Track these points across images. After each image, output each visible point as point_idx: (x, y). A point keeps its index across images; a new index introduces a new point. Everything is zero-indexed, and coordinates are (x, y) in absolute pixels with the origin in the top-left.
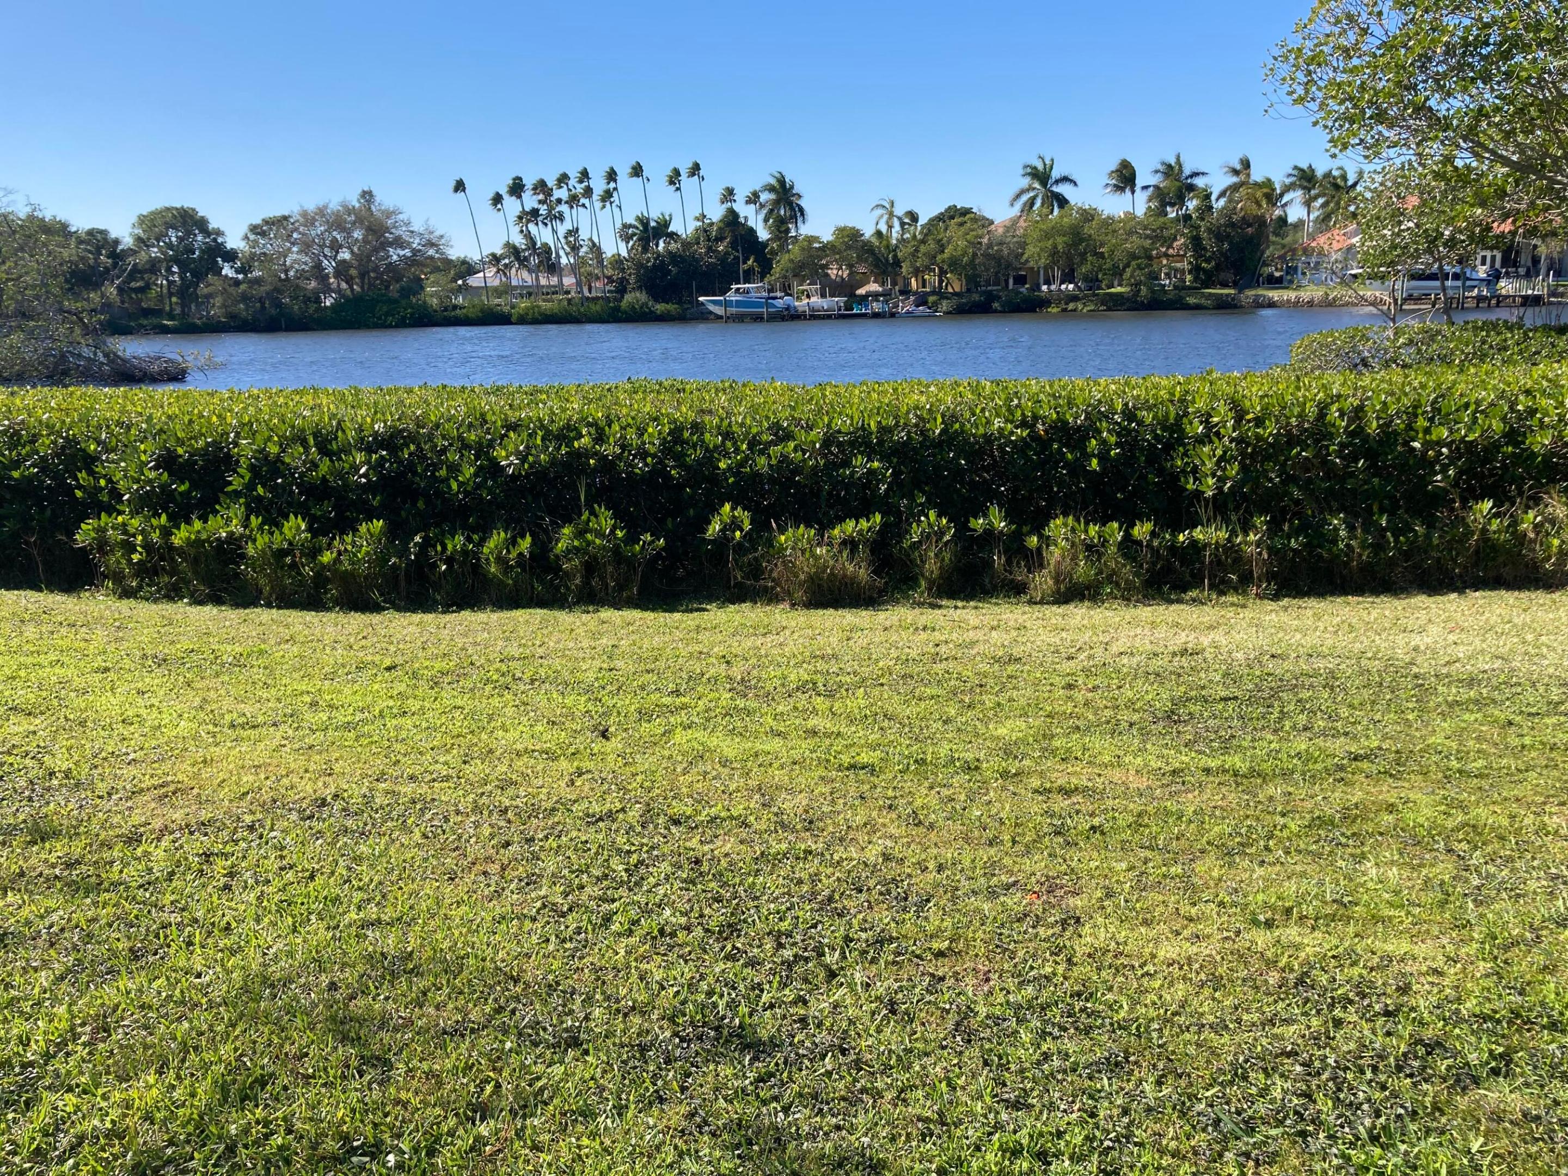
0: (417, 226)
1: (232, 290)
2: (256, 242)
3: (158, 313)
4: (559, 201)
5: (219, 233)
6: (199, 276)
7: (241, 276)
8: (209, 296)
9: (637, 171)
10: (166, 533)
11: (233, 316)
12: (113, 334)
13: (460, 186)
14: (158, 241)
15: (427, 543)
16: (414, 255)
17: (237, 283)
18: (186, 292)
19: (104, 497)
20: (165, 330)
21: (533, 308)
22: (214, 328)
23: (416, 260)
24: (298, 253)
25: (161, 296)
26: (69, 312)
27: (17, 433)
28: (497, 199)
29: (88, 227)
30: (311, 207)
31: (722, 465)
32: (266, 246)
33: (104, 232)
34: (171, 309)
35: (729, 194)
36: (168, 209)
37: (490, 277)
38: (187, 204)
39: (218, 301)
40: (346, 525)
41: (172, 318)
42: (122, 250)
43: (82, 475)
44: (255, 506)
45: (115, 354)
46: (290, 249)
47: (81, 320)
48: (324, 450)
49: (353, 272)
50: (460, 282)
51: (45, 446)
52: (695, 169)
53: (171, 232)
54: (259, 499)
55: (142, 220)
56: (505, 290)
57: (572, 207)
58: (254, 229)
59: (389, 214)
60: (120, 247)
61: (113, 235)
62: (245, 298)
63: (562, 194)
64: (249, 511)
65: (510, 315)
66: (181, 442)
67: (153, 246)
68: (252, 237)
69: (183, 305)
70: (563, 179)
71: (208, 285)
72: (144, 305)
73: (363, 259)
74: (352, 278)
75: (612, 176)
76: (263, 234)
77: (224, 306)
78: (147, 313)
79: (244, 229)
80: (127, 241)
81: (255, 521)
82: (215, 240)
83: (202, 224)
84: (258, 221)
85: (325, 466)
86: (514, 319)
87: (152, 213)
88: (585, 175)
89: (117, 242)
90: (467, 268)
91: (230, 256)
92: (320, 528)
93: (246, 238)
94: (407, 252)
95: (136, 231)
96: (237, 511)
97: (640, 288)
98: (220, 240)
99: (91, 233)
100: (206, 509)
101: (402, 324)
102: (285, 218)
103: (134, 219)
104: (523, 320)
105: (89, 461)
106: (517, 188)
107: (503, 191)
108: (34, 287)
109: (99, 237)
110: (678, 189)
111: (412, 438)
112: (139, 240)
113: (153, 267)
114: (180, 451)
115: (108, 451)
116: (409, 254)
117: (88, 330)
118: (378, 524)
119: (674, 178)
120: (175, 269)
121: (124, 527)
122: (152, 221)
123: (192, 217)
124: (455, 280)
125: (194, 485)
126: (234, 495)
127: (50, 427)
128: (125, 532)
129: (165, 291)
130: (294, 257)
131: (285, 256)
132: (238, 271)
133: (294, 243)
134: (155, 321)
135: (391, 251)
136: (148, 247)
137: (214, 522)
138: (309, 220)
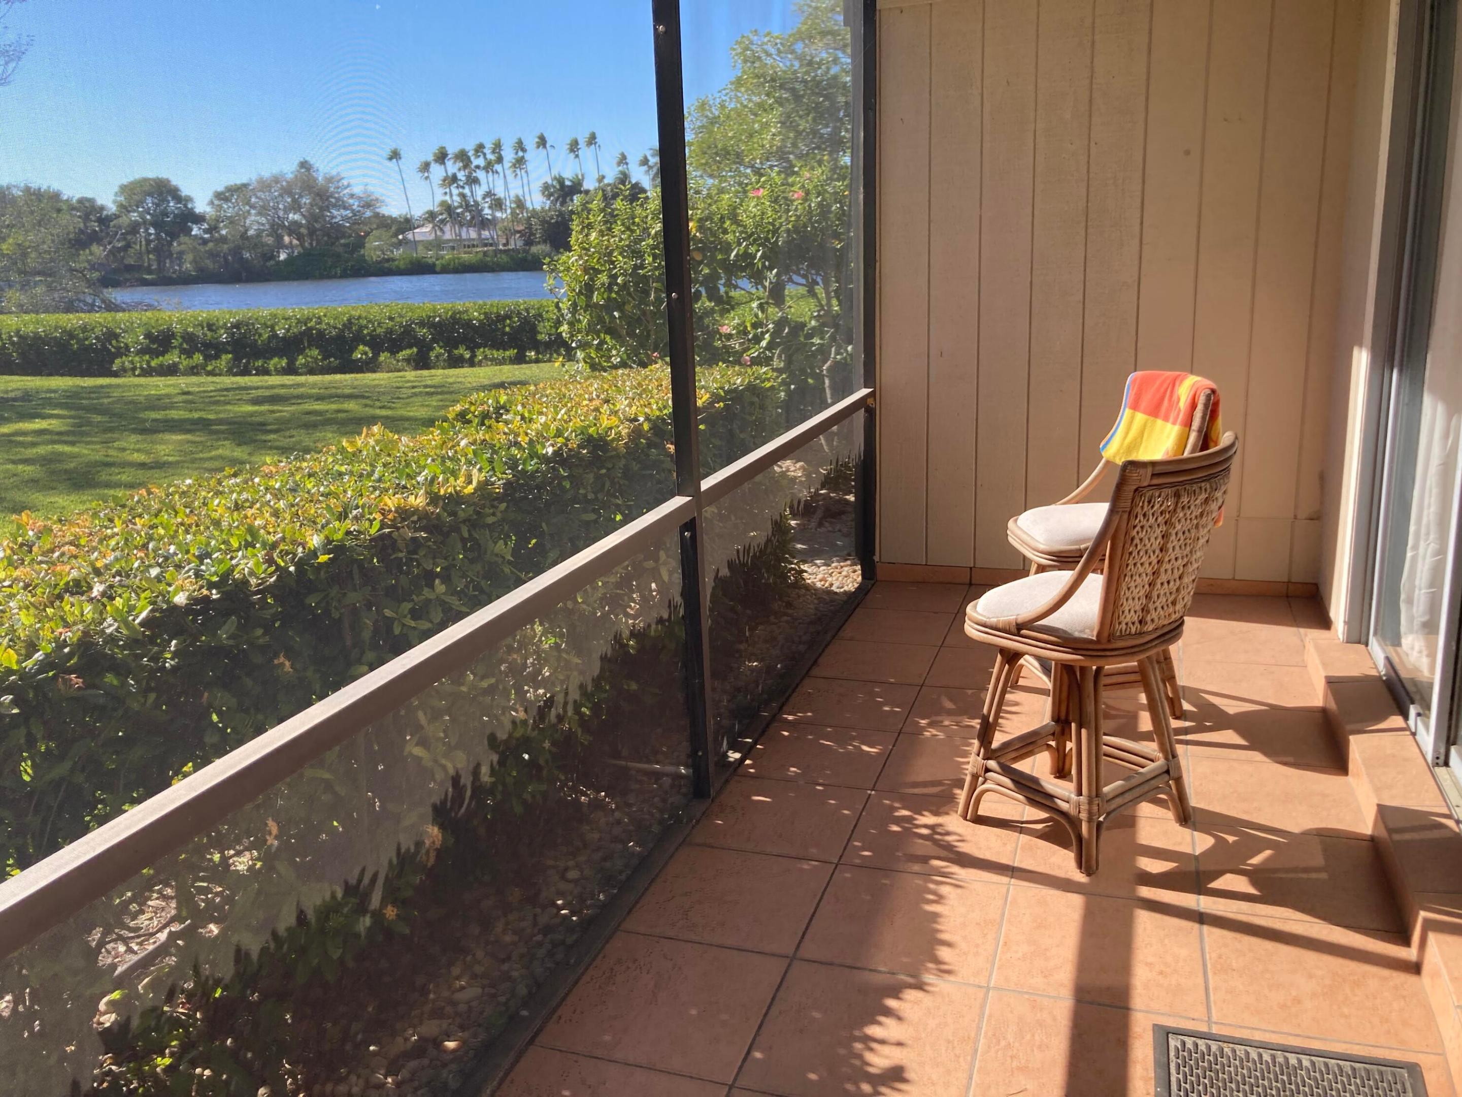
0: (357, 190)
1: (202, 248)
2: (220, 206)
3: (138, 268)
4: (478, 167)
5: (189, 199)
6: (173, 236)
7: (206, 236)
8: (181, 253)
9: (542, 142)
10: (148, 363)
11: (201, 270)
12: (107, 287)
13: (395, 155)
14: (138, 207)
15: (248, 363)
16: (355, 215)
17: (205, 242)
18: (162, 251)
19: (123, 350)
20: (146, 283)
21: (454, 259)
22: (185, 280)
23: (357, 220)
24: (256, 215)
25: (140, 253)
26: (76, 270)
27: (85, 327)
28: (426, 167)
29: (78, 196)
30: (266, 174)
32: (229, 210)
33: (91, 201)
34: (150, 265)
35: (623, 159)
36: (146, 180)
37: (424, 232)
38: (164, 175)
39: (189, 257)
40: (217, 357)
41: (150, 272)
42: (107, 216)
43: (114, 342)
44: (183, 351)
45: (110, 301)
46: (249, 212)
47: (84, 276)
48: (210, 329)
49: (304, 231)
50: (400, 237)
51: (98, 331)
52: (592, 140)
53: (149, 200)
54: (185, 349)
55: (124, 189)
56: (438, 244)
57: (488, 172)
58: (219, 196)
59: (330, 180)
60: (105, 213)
61: (100, 202)
62: (212, 255)
63: (481, 162)
64: (181, 353)
65: (434, 265)
66: (153, 328)
67: (134, 211)
68: (216, 202)
69: (160, 262)
70: (480, 148)
71: (180, 244)
72: (126, 262)
73: (313, 218)
74: (303, 236)
75: (520, 146)
76: (227, 200)
77: (194, 261)
78: (129, 268)
79: (209, 195)
80: (112, 208)
81: (183, 357)
82: (185, 206)
83: (174, 193)
84: (220, 188)
85: (209, 334)
86: (438, 269)
87: (131, 183)
88: (497, 147)
89: (102, 208)
90: (406, 224)
91: (199, 219)
92: (208, 358)
93: (211, 203)
94: (348, 213)
95: (119, 199)
96: (177, 352)
97: (545, 242)
98: (190, 206)
99: (81, 201)
100: (163, 354)
101: (344, 275)
102: (245, 186)
103: (116, 189)
104: (445, 270)
105: (116, 336)
106: (441, 157)
107: (430, 158)
108: (49, 252)
109: (87, 205)
110: (577, 156)
111: (247, 325)
112: (121, 206)
113: (134, 228)
114: (153, 331)
115: (124, 332)
116: (350, 215)
117: (90, 283)
118: (230, 356)
119: (574, 147)
120: (152, 231)
121: (132, 362)
122: (131, 190)
123: (165, 186)
124: (396, 235)
125: (160, 346)
126: (175, 347)
127: (100, 323)
128: (133, 363)
129: (143, 248)
130: (253, 218)
131: (245, 218)
132: (206, 231)
133: (253, 207)
134: (137, 276)
135: (335, 212)
136: (129, 212)
137: (167, 356)
138: (265, 185)
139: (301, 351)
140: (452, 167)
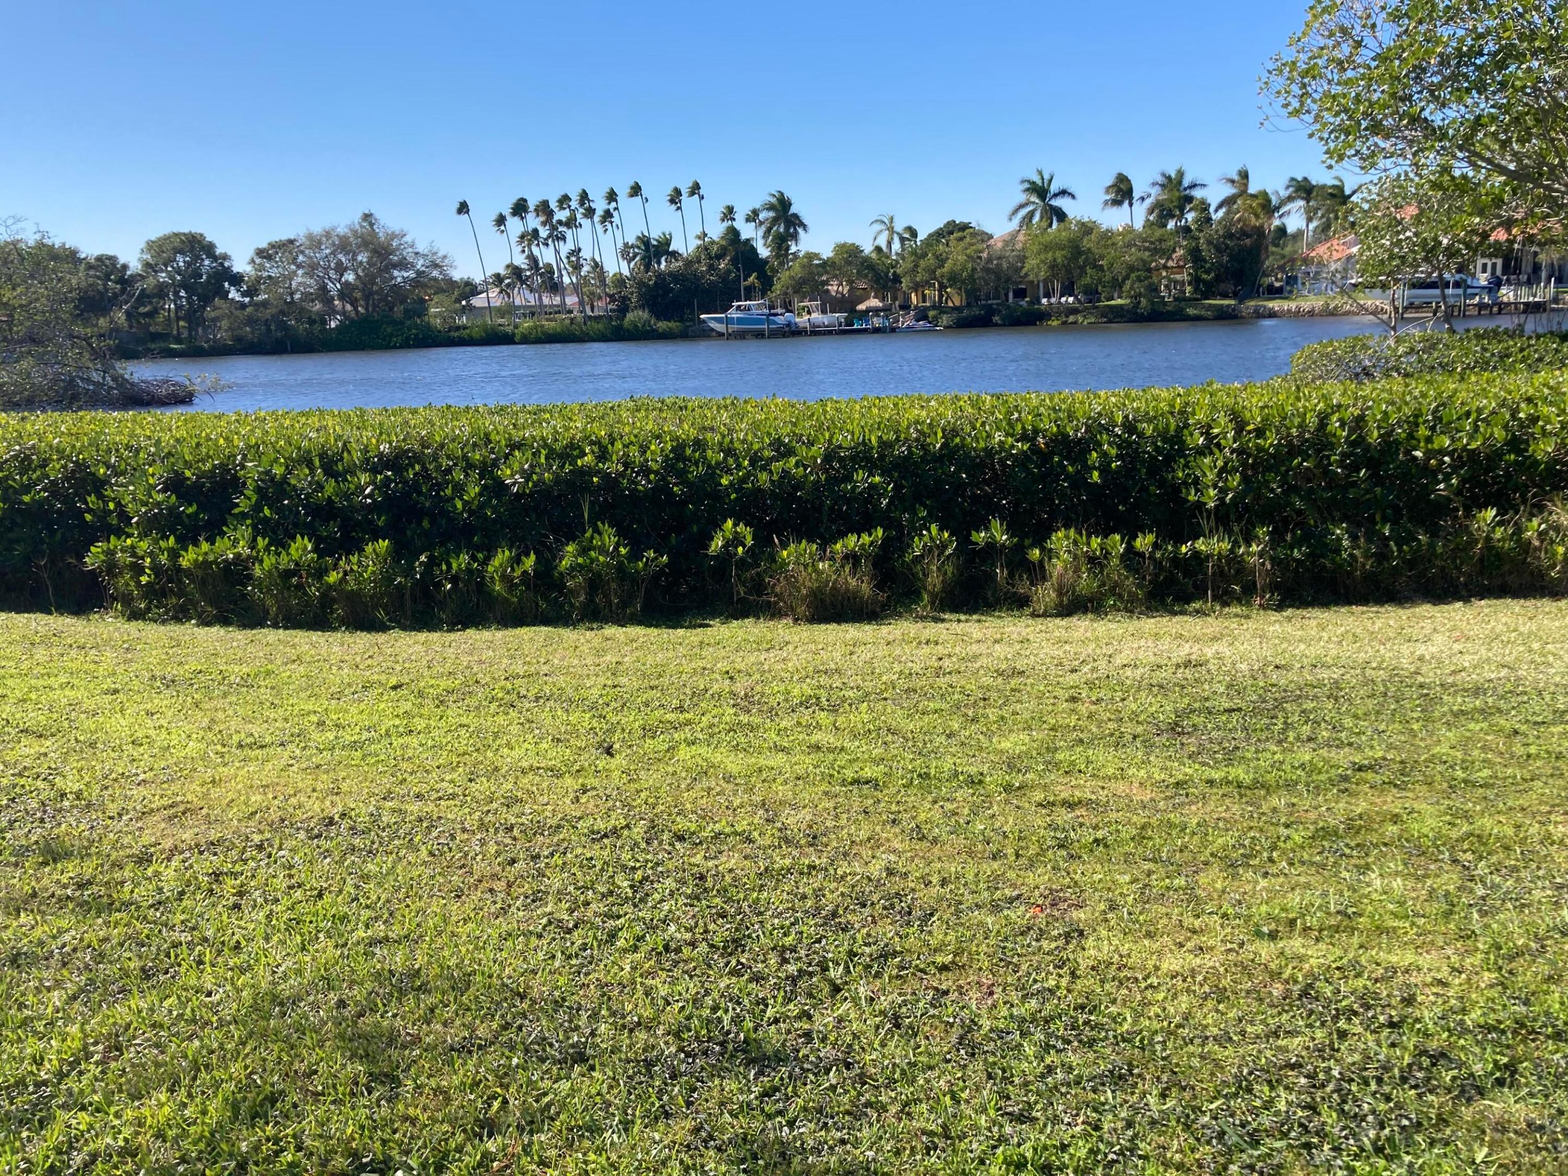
0: (422, 247)
1: (238, 313)
2: (262, 265)
3: (165, 337)
4: (561, 222)
5: (226, 257)
6: (206, 300)
7: (247, 300)
8: (215, 320)
9: (636, 190)
10: (174, 555)
11: (239, 339)
12: (121, 358)
13: (463, 208)
14: (166, 266)
15: (432, 561)
16: (419, 276)
17: (243, 306)
18: (193, 317)
19: (113, 520)
20: (172, 354)
21: (536, 327)
22: (220, 351)
23: (420, 281)
24: (303, 276)
25: (169, 320)
26: (78, 338)
27: (27, 458)
28: (501, 220)
29: (97, 253)
30: (317, 229)
31: (724, 481)
32: (272, 269)
33: (113, 259)
34: (179, 333)
35: (729, 213)
36: (176, 235)
37: (494, 297)
38: (196, 229)
39: (225, 324)
40: (352, 545)
41: (178, 340)
42: (131, 276)
43: (91, 499)
44: (261, 528)
46: (295, 272)
47: (90, 345)
48: (329, 471)
49: (358, 295)
50: (464, 303)
51: (55, 470)
52: (695, 189)
53: (179, 258)
54: (266, 520)
55: (151, 245)
56: (509, 310)
57: (574, 227)
58: (260, 253)
59: (393, 236)
60: (129, 273)
61: (122, 260)
62: (250, 321)
63: (563, 215)
64: (256, 533)
65: (514, 335)
66: (188, 465)
67: (162, 271)
68: (258, 261)
69: (190, 329)
70: (564, 200)
71: (215, 309)
72: (152, 329)
73: (367, 282)
74: (357, 300)
75: (612, 196)
76: (269, 258)
77: (230, 329)
78: (155, 337)
79: (250, 253)
80: (135, 266)
81: (261, 543)
82: (222, 264)
83: (209, 249)
84: (264, 245)
85: (330, 487)
86: (517, 339)
87: (160, 239)
88: (585, 196)
89: (125, 268)
90: (470, 289)
91: (237, 280)
92: (326, 548)
93: (252, 261)
94: (411, 274)
95: (145, 257)
96: (244, 532)
97: (642, 307)
98: (226, 264)
99: (99, 259)
100: (214, 530)
101: (407, 345)
102: (291, 242)
103: (143, 245)
104: (526, 340)
105: (99, 485)
106: (520, 208)
107: (507, 212)
108: (43, 313)
109: (108, 262)
110: (679, 208)
111: (418, 458)
112: (147, 265)
113: (161, 292)
114: (188, 473)
115: (117, 474)
116: (414, 276)
117: (96, 355)
118: (383, 544)
119: (675, 198)
120: (183, 293)
121: (133, 550)
122: (160, 246)
123: (199, 242)
124: (458, 301)
125: (201, 508)
126: (244, 516)
127: (60, 451)
128: (134, 555)
129: (172, 315)
130: (300, 279)
131: (291, 279)
132: (244, 294)
133: (299, 266)
134: (162, 345)
135: (396, 273)
136: (156, 272)
137: (221, 544)
138: (315, 243)
139: (571, 531)
140: (533, 221)
